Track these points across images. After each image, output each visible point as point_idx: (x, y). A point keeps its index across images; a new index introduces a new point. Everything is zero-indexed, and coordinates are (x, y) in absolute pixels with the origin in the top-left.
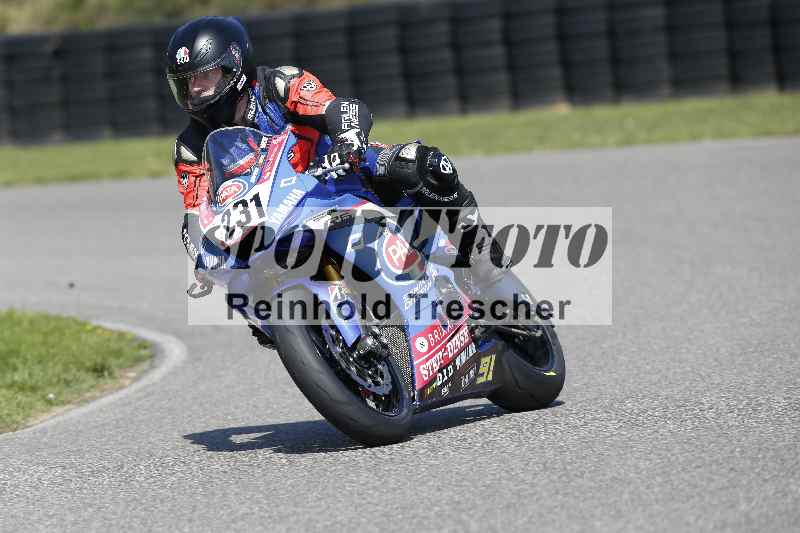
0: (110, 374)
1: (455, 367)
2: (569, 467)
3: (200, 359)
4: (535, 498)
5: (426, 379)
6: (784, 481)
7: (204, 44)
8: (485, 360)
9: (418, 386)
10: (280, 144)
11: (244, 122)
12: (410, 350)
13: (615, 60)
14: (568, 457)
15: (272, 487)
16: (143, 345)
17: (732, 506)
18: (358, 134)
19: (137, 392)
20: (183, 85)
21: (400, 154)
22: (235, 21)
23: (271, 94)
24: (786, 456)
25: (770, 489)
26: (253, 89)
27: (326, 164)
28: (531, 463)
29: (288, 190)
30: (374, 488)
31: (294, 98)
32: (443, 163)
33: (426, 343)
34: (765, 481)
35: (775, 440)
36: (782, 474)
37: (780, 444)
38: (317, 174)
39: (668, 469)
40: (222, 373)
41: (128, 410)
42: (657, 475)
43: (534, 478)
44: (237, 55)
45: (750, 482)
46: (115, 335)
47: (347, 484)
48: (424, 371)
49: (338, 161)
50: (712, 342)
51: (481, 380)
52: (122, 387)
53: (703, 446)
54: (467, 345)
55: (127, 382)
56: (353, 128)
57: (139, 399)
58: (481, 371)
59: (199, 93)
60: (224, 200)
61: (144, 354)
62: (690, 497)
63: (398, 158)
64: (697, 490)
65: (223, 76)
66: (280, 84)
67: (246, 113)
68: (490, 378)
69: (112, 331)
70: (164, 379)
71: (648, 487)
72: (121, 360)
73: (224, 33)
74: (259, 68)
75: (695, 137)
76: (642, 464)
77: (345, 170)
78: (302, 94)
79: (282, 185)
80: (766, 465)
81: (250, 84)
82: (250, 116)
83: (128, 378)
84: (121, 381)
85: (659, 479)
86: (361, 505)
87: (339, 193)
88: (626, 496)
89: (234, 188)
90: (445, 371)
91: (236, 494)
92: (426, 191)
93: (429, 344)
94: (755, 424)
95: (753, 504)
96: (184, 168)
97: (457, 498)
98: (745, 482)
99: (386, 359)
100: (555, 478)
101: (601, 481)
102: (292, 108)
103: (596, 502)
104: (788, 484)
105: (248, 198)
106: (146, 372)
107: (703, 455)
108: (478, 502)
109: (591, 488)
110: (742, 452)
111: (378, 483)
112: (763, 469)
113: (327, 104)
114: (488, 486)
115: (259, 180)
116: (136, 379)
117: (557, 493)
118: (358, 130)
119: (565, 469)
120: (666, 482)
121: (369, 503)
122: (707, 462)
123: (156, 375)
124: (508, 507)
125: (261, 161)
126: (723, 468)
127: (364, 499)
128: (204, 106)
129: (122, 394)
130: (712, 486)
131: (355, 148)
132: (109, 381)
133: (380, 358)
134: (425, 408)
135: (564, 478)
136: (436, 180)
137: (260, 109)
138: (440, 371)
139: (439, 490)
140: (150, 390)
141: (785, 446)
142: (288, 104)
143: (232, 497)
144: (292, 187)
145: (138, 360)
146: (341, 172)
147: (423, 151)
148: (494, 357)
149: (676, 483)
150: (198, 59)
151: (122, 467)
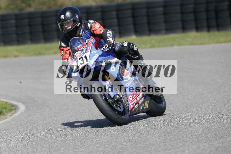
0: (3, 114)
1: (139, 104)
2: (136, 141)
3: (29, 110)
4: (127, 149)
5: (132, 107)
6: (198, 144)
7: (68, 14)
8: (146, 102)
9: (130, 109)
10: (91, 42)
11: (79, 35)
12: (127, 99)
13: (149, 23)
14: (136, 137)
15: (50, 147)
16: (13, 106)
17: (183, 152)
18: (113, 39)
19: (11, 119)
20: (62, 26)
21: (123, 45)
22: (76, 8)
23: (87, 28)
24: (199, 137)
25: (194, 147)
26: (81, 26)
27: (104, 47)
28: (126, 140)
29: (94, 54)
30: (80, 147)
31: (93, 29)
32: (135, 47)
33: (132, 97)
34: (193, 144)
35: (196, 132)
36: (198, 142)
37: (197, 134)
38: (102, 50)
39: (165, 141)
40: (36, 114)
41: (8, 124)
42: (162, 143)
43: (126, 144)
44: (77, 17)
45: (189, 145)
46: (4, 103)
47: (72, 146)
48: (131, 105)
49: (107, 46)
50: (177, 104)
51: (145, 108)
52: (7, 118)
53: (175, 134)
54: (142, 98)
55: (8, 116)
56: (111, 37)
57: (12, 121)
58: (145, 105)
59: (67, 28)
60: (76, 57)
61: (13, 108)
62: (171, 149)
63: (122, 46)
64: (173, 147)
65: (74, 23)
66: (89, 25)
67: (79, 33)
68: (147, 107)
69: (3, 102)
70: (19, 115)
71: (159, 146)
72: (6, 110)
73: (74, 11)
74: (83, 21)
75: (172, 45)
76: (157, 140)
77: (109, 49)
78: (95, 28)
79: (93, 53)
80: (194, 140)
81: (80, 25)
82: (81, 34)
83: (8, 115)
84: (7, 116)
85: (162, 144)
86: (76, 152)
87: (108, 55)
88: (153, 149)
89: (79, 54)
90: (136, 105)
91: (40, 149)
92: (130, 55)
93: (133, 97)
94: (190, 128)
95: (190, 151)
96: (62, 49)
97: (104, 149)
98: (187, 145)
99: (122, 101)
100: (132, 144)
101: (146, 145)
102: (92, 32)
103: (144, 151)
104: (200, 145)
105: (83, 56)
106: (14, 113)
107: (175, 137)
108: (110, 151)
109: (143, 146)
110: (186, 136)
111: (81, 145)
112: (192, 141)
113: (103, 31)
114: (113, 146)
115: (86, 52)
116: (11, 116)
117: (133, 148)
118: (112, 38)
119: (135, 141)
120: (164, 145)
121: (79, 151)
122: (176, 139)
123: (16, 114)
124: (119, 152)
125: (86, 46)
126: (181, 140)
127: (77, 150)
128: (68, 31)
129: (7, 120)
130: (178, 146)
131: (112, 43)
132: (3, 116)
133: (120, 101)
134: (131, 115)
135: (135, 144)
136: (133, 52)
137: (83, 32)
138: (135, 105)
139: (99, 147)
140: (15, 119)
141: (199, 134)
142: (91, 31)
143: (39, 149)
144: (96, 54)
145: (11, 110)
146: (108, 49)
147: (129, 44)
148: (148, 101)
149: (167, 145)
150: (67, 18)
151: (7, 141)
